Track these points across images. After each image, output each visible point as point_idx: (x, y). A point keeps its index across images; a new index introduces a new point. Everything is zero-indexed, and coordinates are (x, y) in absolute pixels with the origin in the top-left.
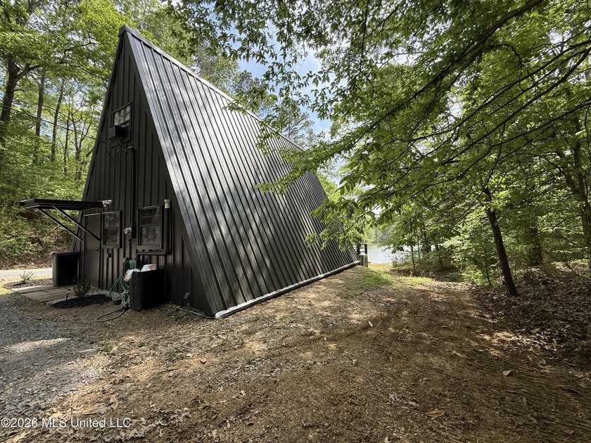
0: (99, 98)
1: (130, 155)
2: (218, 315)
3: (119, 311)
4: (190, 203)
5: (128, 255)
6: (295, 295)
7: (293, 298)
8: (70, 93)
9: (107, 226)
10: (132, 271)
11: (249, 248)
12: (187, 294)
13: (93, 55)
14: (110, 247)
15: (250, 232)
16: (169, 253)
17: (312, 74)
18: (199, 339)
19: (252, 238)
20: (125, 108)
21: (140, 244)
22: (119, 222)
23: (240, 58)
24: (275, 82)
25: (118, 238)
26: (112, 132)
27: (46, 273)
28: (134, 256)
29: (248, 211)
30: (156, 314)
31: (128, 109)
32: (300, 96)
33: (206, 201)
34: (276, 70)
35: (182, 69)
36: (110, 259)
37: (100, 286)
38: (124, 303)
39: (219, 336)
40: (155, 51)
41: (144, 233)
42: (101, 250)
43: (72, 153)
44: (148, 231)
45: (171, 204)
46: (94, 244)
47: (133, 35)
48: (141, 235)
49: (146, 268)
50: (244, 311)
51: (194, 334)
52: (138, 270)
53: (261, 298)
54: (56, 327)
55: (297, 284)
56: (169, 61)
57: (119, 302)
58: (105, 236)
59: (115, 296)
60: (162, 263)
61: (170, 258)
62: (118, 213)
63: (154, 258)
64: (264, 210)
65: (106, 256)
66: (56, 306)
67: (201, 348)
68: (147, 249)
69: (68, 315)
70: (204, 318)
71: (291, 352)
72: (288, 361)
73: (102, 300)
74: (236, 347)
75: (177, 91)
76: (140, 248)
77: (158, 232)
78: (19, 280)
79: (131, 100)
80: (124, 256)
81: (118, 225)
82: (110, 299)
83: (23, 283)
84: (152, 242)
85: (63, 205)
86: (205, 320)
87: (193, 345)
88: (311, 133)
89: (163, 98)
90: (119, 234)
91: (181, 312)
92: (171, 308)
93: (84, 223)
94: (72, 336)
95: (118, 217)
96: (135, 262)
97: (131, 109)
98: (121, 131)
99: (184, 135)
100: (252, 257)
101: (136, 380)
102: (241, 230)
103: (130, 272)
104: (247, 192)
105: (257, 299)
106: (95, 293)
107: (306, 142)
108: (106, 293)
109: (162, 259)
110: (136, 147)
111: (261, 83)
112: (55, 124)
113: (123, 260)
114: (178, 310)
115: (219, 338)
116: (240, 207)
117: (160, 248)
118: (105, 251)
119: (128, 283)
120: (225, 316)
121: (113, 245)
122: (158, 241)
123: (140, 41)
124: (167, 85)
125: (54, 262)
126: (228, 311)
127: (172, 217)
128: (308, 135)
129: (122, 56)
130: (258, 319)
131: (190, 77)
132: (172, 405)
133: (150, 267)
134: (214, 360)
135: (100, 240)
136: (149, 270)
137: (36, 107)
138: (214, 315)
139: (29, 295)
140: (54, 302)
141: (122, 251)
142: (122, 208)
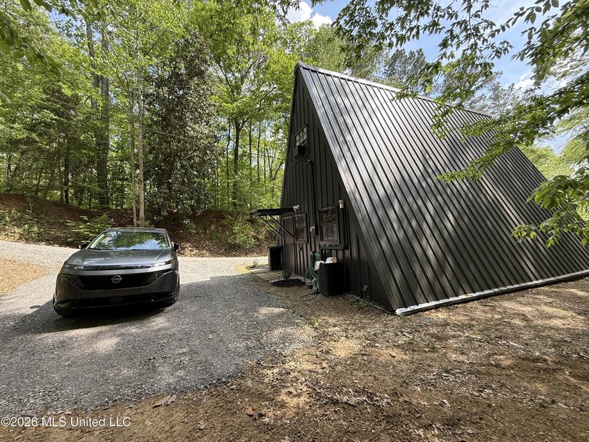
0: (280, 128)
1: (309, 166)
2: (398, 311)
3: (313, 294)
4: (360, 200)
5: (313, 249)
6: (496, 303)
7: (494, 307)
8: (264, 131)
9: (297, 226)
10: (319, 262)
11: (424, 243)
12: (365, 287)
13: (276, 97)
14: (301, 243)
15: (425, 226)
16: (346, 248)
17: (525, 10)
18: (384, 332)
19: (428, 232)
20: (303, 130)
21: (322, 240)
22: (305, 223)
23: (409, 40)
24: (455, 46)
25: (305, 235)
26: (296, 151)
27: (264, 260)
28: (318, 250)
29: (420, 202)
30: (340, 301)
31: (305, 130)
32: (493, 48)
33: (375, 197)
34: (457, 30)
35: (342, 78)
36: (301, 252)
37: (296, 273)
38: (315, 288)
39: (405, 333)
40: (319, 73)
41: (324, 230)
42: (295, 245)
43: (268, 173)
44: (327, 229)
45: (344, 204)
46: (290, 240)
47: (304, 68)
48: (322, 233)
49: (329, 261)
50: (427, 312)
51: (377, 325)
52: (323, 262)
53: (446, 301)
54: (277, 300)
55: (496, 290)
56: (331, 75)
57: (311, 287)
58: (297, 234)
59: (308, 281)
60: (340, 256)
61: (347, 253)
62: (304, 215)
63: (334, 252)
64: (439, 198)
65: (298, 249)
66: (274, 284)
67: (388, 341)
68: (327, 244)
69: (282, 292)
70: (384, 312)
71: (507, 375)
72: (503, 386)
73: (299, 284)
74: (427, 350)
75: (339, 100)
76: (322, 243)
77: (335, 228)
78: (252, 264)
79: (307, 122)
80: (311, 250)
81: (305, 225)
82: (304, 283)
83: (254, 267)
84: (332, 239)
85: (271, 212)
86: (386, 315)
87: (379, 336)
88: (496, 89)
89: (329, 111)
90: (305, 231)
91: (361, 303)
92: (352, 297)
93: (283, 223)
94: (288, 308)
95: (304, 218)
96: (320, 255)
97: (307, 129)
98: (302, 149)
99: (348, 138)
100: (430, 253)
101: (337, 355)
102: (414, 223)
103: (318, 263)
104: (415, 181)
105: (441, 302)
106: (294, 278)
107: (489, 103)
108: (302, 278)
109: (340, 253)
110: (313, 160)
111: (417, 55)
112: (258, 155)
113: (310, 253)
114: (358, 300)
115: (404, 335)
116: (410, 199)
117: (338, 243)
118: (298, 245)
119: (316, 272)
120: (407, 314)
121: (302, 240)
122: (336, 237)
123: (308, 69)
124: (332, 99)
125: (268, 253)
126: (408, 309)
127: (346, 215)
128: (491, 93)
129: (298, 90)
130: (448, 324)
131: (349, 82)
132: (372, 386)
133: (332, 260)
134: (404, 356)
135: (293, 237)
136: (332, 262)
137: (248, 146)
138: (394, 311)
139: (258, 275)
140: (273, 282)
141: (309, 245)
142: (307, 211)
